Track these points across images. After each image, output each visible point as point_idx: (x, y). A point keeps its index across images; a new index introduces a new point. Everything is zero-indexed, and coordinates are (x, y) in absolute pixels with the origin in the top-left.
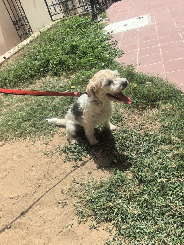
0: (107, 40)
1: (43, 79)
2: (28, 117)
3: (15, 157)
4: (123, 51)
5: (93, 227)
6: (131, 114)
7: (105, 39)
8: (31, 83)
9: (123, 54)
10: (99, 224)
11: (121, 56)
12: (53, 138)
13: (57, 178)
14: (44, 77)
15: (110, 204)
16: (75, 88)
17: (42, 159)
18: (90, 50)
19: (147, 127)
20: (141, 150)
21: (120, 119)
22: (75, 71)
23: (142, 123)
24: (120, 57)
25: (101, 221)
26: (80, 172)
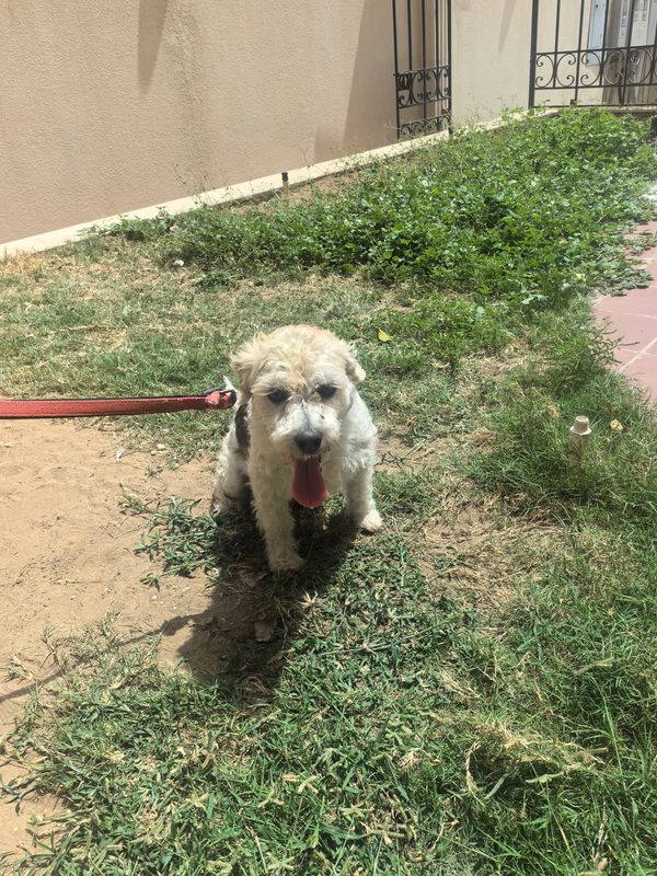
0: (632, 221)
1: (333, 278)
2: (185, 370)
3: (46, 469)
4: (650, 279)
5: (16, 791)
6: (469, 508)
7: (629, 216)
8: (292, 278)
9: (639, 287)
10: (41, 794)
11: (625, 291)
12: (186, 466)
13: (77, 585)
14: (345, 273)
15: (118, 757)
16: (387, 342)
17: (98, 510)
18: (537, 235)
19: (475, 580)
20: (372, 645)
21: (416, 506)
22: (441, 288)
23: (473, 557)
24: (621, 295)
25: (51, 791)
26: (148, 605)
